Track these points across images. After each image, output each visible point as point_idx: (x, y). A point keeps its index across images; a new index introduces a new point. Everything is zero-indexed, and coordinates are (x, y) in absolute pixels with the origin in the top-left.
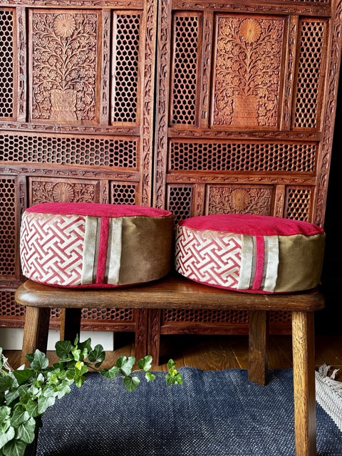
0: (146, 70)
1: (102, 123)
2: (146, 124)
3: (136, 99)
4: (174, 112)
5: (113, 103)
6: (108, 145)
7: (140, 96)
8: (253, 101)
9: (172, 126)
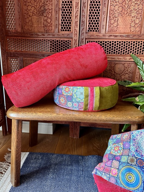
0: (76, 5)
1: (55, 32)
2: (76, 32)
3: (71, 20)
4: (89, 26)
5: (60, 22)
6: (58, 43)
7: (73, 18)
8: (129, 19)
9: (88, 33)
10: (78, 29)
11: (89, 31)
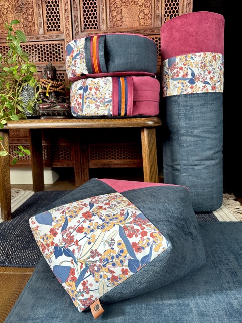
1: (40, 33)
2: (67, 31)
3: (60, 15)
4: (84, 22)
5: (45, 19)
6: (45, 48)
7: (62, 12)
8: (135, 8)
9: (83, 31)
10: (71, 27)
11: (85, 28)
